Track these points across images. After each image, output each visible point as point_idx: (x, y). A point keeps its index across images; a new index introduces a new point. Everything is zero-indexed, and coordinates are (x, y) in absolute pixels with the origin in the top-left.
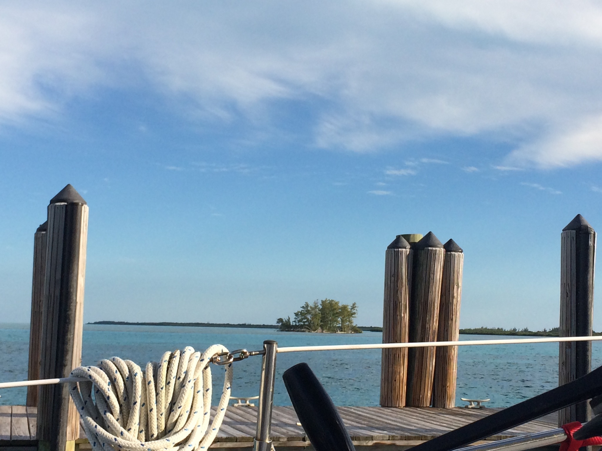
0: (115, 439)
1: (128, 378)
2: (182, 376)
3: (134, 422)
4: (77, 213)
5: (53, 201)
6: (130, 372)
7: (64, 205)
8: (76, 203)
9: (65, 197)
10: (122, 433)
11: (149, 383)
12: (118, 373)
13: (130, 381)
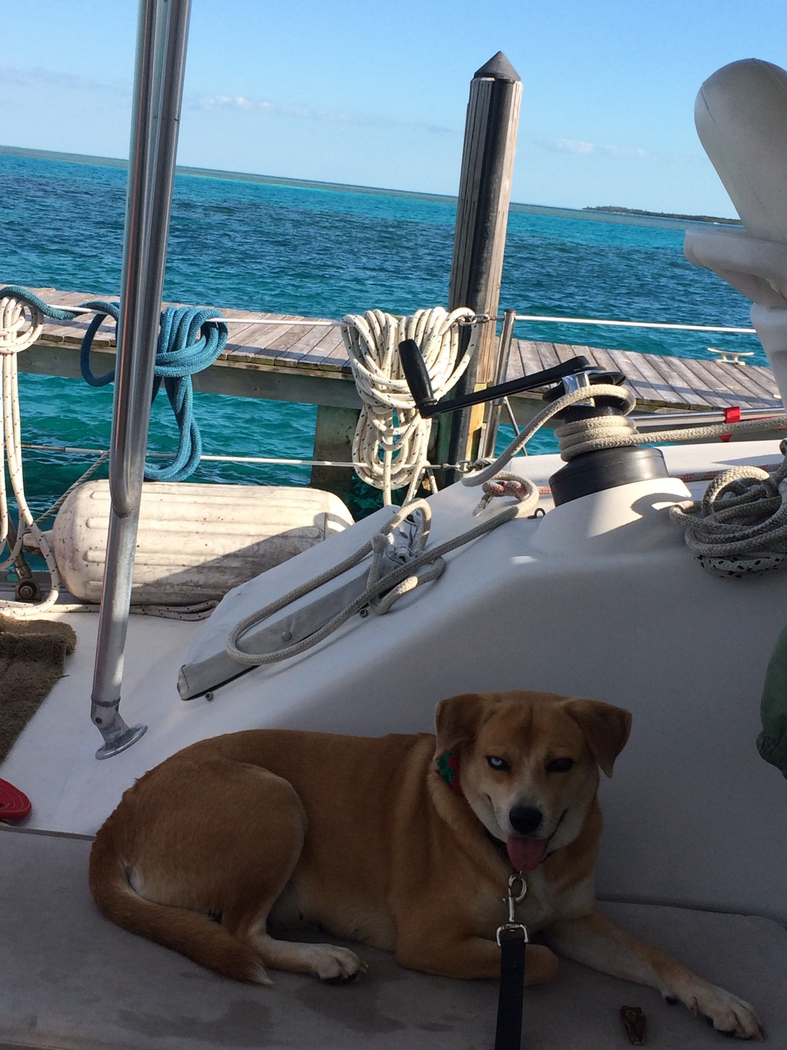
0: (370, 375)
1: (384, 328)
2: (429, 332)
3: (387, 363)
4: (505, 94)
5: (479, 74)
6: (386, 322)
7: (492, 81)
8: (506, 80)
9: (494, 69)
10: (376, 371)
11: (402, 334)
12: (377, 323)
13: (385, 330)
